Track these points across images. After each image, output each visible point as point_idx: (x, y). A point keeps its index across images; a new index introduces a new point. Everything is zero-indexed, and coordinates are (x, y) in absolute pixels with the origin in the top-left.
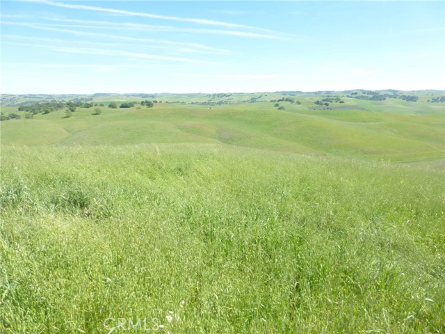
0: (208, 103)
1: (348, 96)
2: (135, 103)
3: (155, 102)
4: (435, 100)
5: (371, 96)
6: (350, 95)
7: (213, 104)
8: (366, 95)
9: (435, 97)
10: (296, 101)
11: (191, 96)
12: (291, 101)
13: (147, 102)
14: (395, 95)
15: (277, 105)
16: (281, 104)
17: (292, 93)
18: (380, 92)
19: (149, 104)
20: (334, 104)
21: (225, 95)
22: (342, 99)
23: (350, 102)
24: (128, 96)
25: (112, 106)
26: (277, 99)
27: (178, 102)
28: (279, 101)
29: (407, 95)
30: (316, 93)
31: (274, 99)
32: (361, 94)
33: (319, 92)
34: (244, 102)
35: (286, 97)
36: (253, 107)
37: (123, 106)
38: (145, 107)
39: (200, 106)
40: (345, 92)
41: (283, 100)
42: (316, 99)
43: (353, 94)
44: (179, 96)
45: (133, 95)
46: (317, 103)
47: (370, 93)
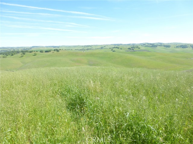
0: (83, 50)
1: (142, 46)
2: (51, 50)
3: (60, 49)
4: (177, 47)
5: (151, 46)
6: (142, 45)
7: (85, 50)
8: (149, 45)
9: (177, 45)
10: (120, 48)
11: (75, 46)
12: (118, 48)
13: (56, 50)
14: (161, 45)
15: (112, 50)
16: (114, 49)
17: (118, 45)
18: (155, 43)
19: (58, 51)
20: (136, 49)
21: (90, 46)
22: (139, 47)
23: (143, 48)
24: (47, 47)
25: (41, 52)
26: (112, 47)
27: (70, 49)
28: (113, 48)
29: (166, 45)
30: (128, 44)
31: (111, 47)
32: (147, 45)
33: (130, 44)
34: (98, 49)
35: (116, 46)
36: (102, 51)
37: (46, 52)
38: (56, 52)
39: (79, 51)
40: (140, 44)
41: (114, 48)
42: (128, 47)
43: (144, 45)
44: (70, 47)
45: (49, 47)
46: (129, 49)
47: (151, 44)
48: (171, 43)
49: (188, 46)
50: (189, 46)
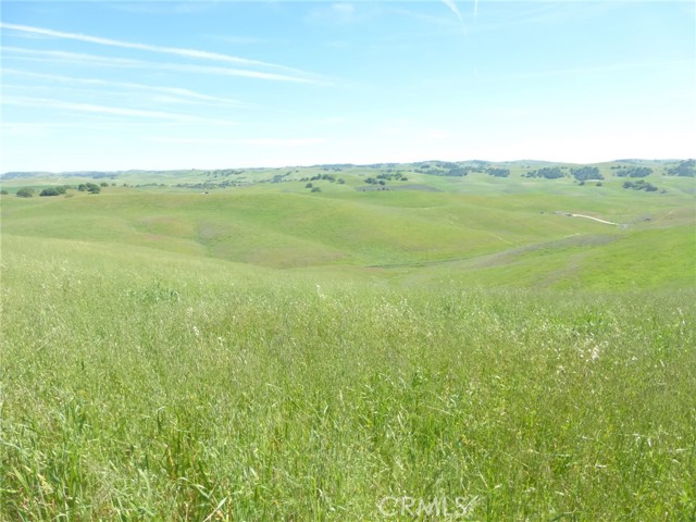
0: (205, 185)
1: (417, 171)
2: (68, 187)
3: (104, 185)
4: (531, 175)
5: (447, 170)
6: (419, 169)
7: (212, 186)
8: (441, 169)
9: (531, 170)
10: (337, 179)
11: (178, 174)
12: (331, 179)
13: (89, 185)
14: (480, 167)
15: (309, 186)
16: (316, 184)
17: (337, 168)
18: (462, 163)
19: (93, 189)
20: (394, 182)
21: (233, 172)
22: (405, 174)
23: (415, 178)
24: (68, 175)
25: (24, 193)
26: (310, 177)
27: (155, 184)
28: (313, 179)
29: (495, 168)
30: (373, 166)
31: (305, 177)
32: (434, 167)
33: (379, 165)
34: (262, 182)
35: (323, 173)
36: (275, 189)
37: (45, 193)
38: (86, 194)
40: (415, 164)
41: (319, 178)
42: (368, 175)
43: (423, 168)
44: (159, 174)
45: (78, 175)
46: (369, 181)
47: (448, 165)
48: (514, 163)
49: (562, 171)
50: (568, 170)
